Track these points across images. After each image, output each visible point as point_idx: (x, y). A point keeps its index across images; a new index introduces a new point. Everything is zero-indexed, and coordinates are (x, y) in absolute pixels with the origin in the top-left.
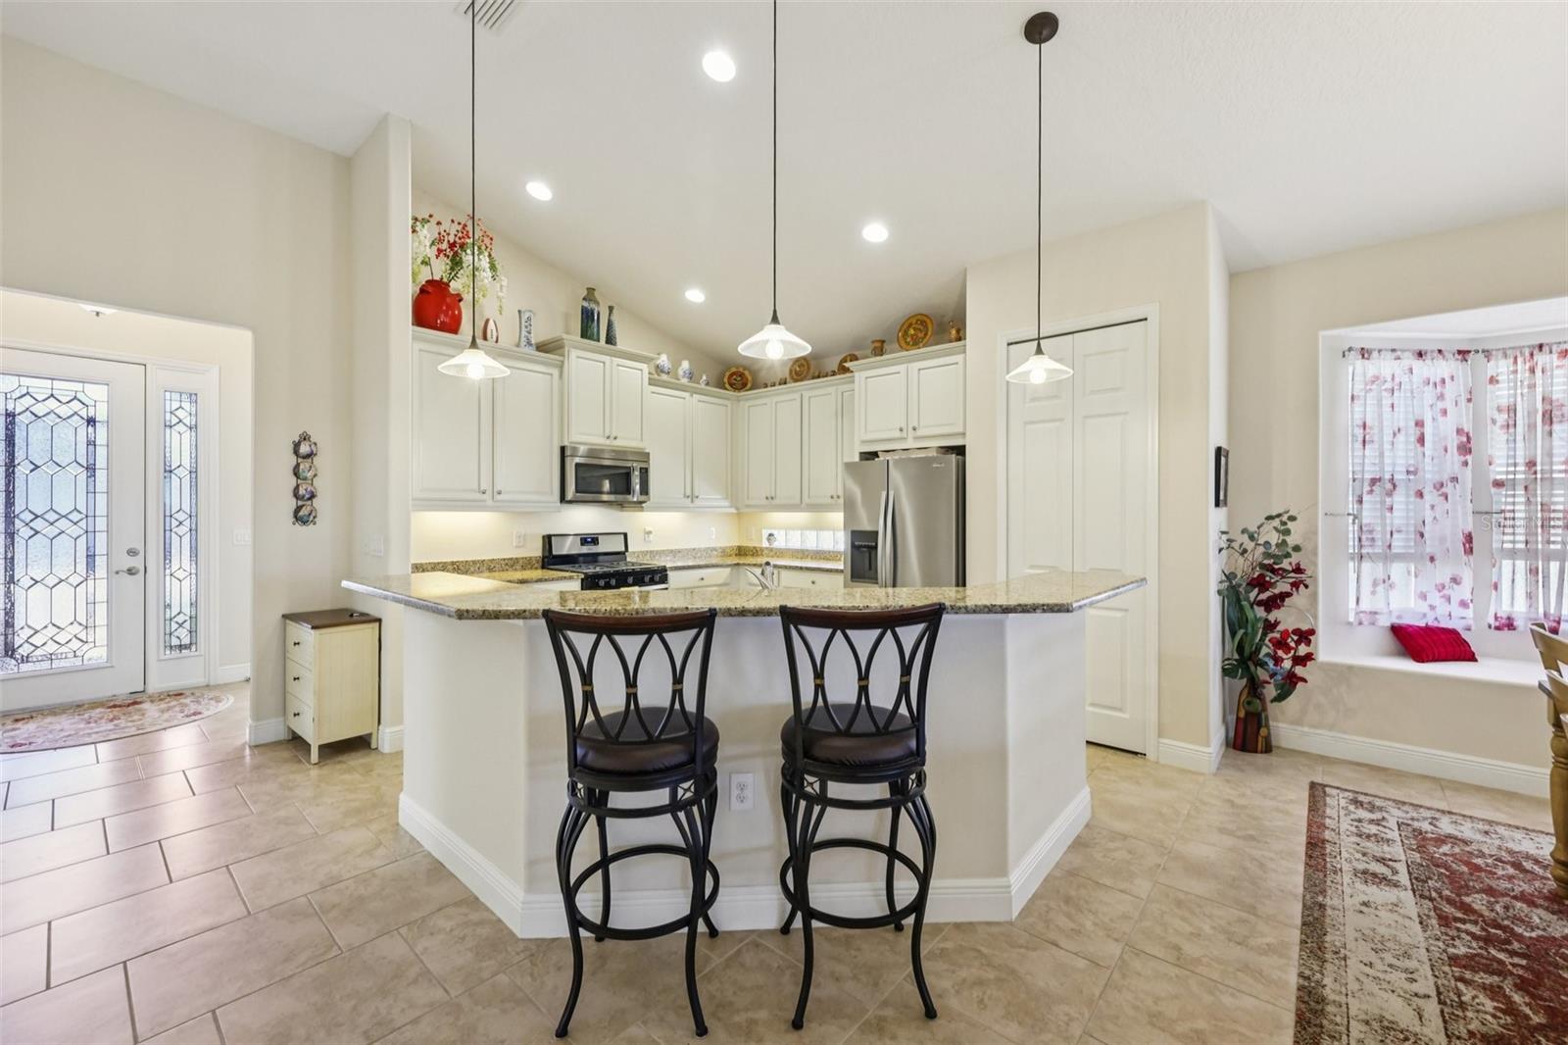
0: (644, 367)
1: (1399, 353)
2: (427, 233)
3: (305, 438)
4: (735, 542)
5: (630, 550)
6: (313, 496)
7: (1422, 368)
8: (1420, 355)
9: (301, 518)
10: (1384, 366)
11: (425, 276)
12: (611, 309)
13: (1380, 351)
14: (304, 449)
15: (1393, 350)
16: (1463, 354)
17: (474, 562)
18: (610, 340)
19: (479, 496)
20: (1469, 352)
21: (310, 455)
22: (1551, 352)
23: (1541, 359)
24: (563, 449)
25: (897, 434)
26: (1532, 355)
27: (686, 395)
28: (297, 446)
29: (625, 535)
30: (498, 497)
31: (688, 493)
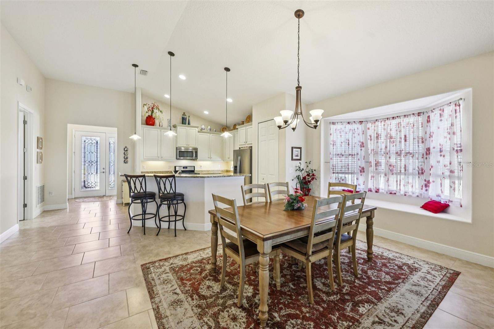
0: (196, 129)
1: (343, 123)
2: (146, 107)
3: (126, 147)
4: (226, 169)
5: (195, 170)
6: (127, 158)
7: (349, 127)
8: (349, 123)
9: (125, 162)
10: (338, 126)
11: (147, 115)
12: (189, 116)
13: (337, 123)
14: (126, 149)
15: (341, 122)
16: (361, 122)
17: (159, 171)
18: (189, 124)
19: (158, 158)
20: (363, 122)
21: (127, 150)
22: (379, 121)
23: (377, 123)
24: (177, 148)
25: (244, 143)
26: (375, 122)
27: (209, 134)
28: (124, 149)
29: (194, 167)
30: (162, 158)
31: (209, 157)
